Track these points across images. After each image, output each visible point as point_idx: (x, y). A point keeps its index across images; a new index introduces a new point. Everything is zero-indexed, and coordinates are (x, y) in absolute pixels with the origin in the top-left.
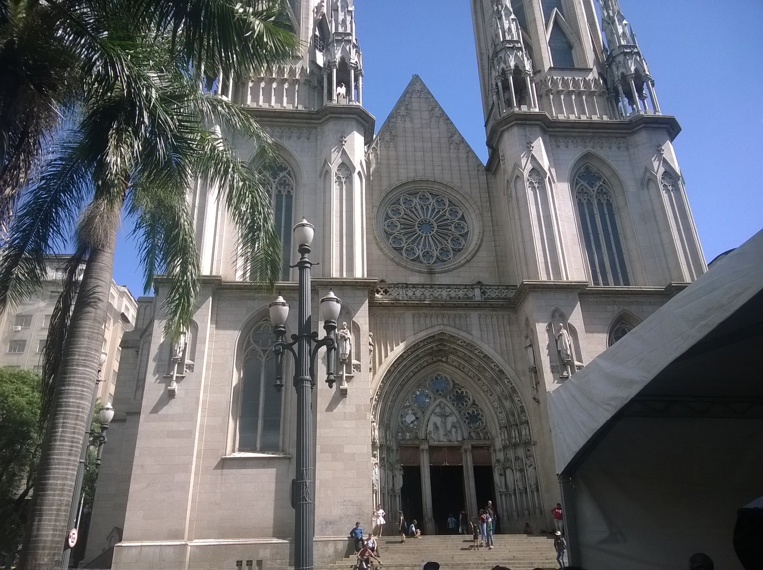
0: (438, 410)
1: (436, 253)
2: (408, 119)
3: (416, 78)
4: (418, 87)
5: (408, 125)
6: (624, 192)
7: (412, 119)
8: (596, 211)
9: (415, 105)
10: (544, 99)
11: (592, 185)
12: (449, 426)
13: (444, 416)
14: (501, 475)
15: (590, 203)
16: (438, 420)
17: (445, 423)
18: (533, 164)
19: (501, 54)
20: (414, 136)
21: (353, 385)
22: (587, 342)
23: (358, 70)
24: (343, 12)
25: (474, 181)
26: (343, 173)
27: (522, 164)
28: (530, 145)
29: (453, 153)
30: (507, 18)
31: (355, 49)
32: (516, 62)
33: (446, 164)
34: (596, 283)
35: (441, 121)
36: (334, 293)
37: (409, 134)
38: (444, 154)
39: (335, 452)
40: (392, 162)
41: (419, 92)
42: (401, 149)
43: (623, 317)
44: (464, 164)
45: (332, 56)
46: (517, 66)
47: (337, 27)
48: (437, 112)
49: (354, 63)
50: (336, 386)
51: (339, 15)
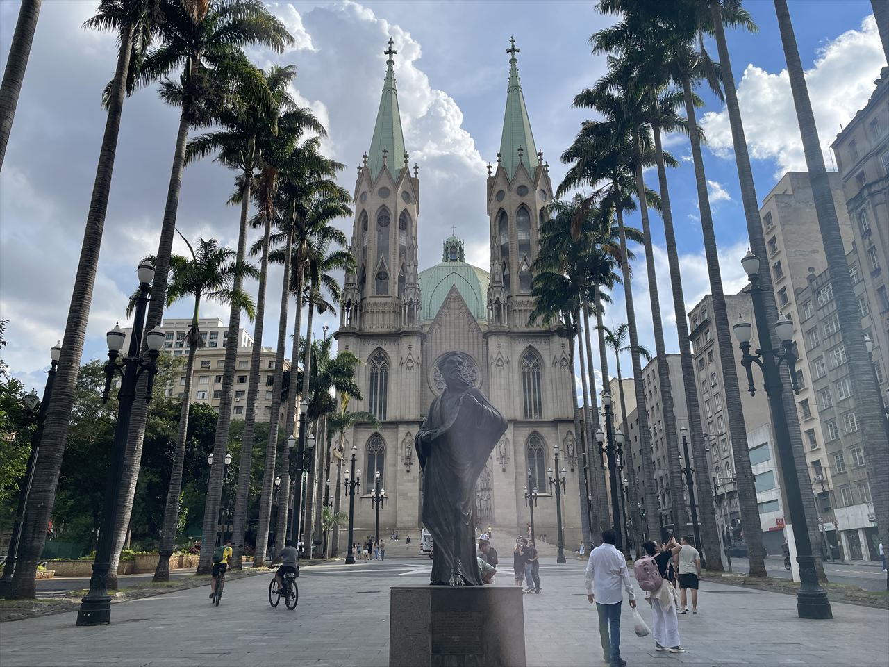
2: (448, 315)
3: (454, 289)
4: (454, 294)
5: (448, 318)
6: (544, 367)
8: (531, 377)
9: (452, 306)
10: (511, 315)
11: (531, 362)
15: (529, 372)
18: (499, 356)
19: (491, 289)
20: (450, 326)
21: (412, 468)
22: (514, 446)
23: (419, 305)
24: (412, 267)
25: (480, 351)
26: (410, 364)
27: (495, 356)
28: (499, 346)
29: (470, 335)
30: (496, 266)
31: (417, 290)
32: (497, 295)
33: (466, 341)
34: (526, 415)
35: (465, 314)
36: (405, 426)
37: (448, 324)
38: (466, 336)
39: (405, 496)
40: (439, 341)
41: (455, 298)
42: (443, 333)
43: (535, 433)
44: (475, 341)
45: (406, 299)
46: (497, 298)
47: (408, 278)
48: (463, 310)
49: (416, 301)
50: (405, 469)
51: (410, 269)
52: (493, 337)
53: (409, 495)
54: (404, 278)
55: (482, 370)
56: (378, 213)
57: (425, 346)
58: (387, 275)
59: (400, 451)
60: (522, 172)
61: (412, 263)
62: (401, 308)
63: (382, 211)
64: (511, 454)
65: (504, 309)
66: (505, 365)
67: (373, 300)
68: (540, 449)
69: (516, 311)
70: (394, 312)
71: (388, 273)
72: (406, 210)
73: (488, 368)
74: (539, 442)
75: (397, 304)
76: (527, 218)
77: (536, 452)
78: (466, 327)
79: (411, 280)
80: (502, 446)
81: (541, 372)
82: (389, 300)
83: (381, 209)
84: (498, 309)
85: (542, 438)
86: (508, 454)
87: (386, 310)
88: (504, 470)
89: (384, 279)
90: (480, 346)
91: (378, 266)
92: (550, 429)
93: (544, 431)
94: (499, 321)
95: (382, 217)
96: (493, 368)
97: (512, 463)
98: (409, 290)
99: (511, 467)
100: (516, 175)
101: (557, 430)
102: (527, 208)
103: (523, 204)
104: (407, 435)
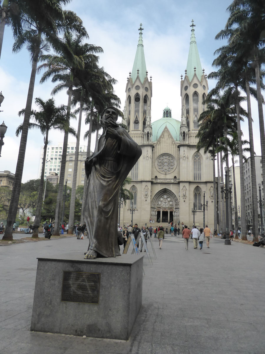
0: (164, 202)
1: (167, 169)
3: (166, 128)
4: (166, 130)
5: (163, 140)
6: (203, 160)
7: (164, 139)
8: (197, 164)
9: (165, 135)
10: (190, 138)
11: (197, 158)
12: (166, 205)
13: (165, 203)
15: (196, 162)
16: (164, 203)
17: (165, 204)
18: (184, 155)
19: (181, 128)
20: (164, 143)
21: (147, 199)
22: (189, 192)
23: (151, 134)
24: (149, 118)
25: (176, 153)
26: (147, 158)
27: (182, 156)
28: (184, 151)
29: (172, 146)
30: (184, 118)
31: (151, 128)
32: (184, 130)
33: (171, 149)
34: (194, 179)
35: (171, 138)
36: (145, 183)
37: (163, 142)
38: (171, 147)
39: (144, 210)
40: (159, 149)
41: (166, 131)
42: (161, 146)
43: (198, 186)
44: (174, 149)
45: (146, 131)
46: (184, 131)
47: (147, 123)
48: (170, 136)
49: (150, 132)
50: (145, 199)
51: (148, 119)
52: (182, 147)
53: (146, 209)
54: (145, 123)
55: (177, 161)
56: (135, 96)
57: (154, 151)
58: (138, 121)
59: (143, 193)
60: (195, 78)
61: (149, 117)
62: (144, 135)
63: (137, 95)
64: (187, 195)
65: (187, 136)
66: (187, 159)
67: (133, 132)
68: (199, 193)
69: (191, 136)
70: (141, 137)
71: (139, 121)
72: (146, 95)
73: (179, 160)
74: (199, 190)
75: (142, 134)
76: (197, 98)
77: (198, 194)
78: (171, 143)
79: (148, 124)
80: (184, 191)
81: (201, 162)
82: (139, 132)
83: (137, 94)
84: (184, 136)
85: (201, 189)
86: (186, 195)
87: (138, 136)
88: (184, 201)
89: (137, 123)
90: (176, 151)
91: (135, 118)
92: (204, 185)
93: (201, 186)
94: (185, 141)
95: (137, 98)
96: (181, 160)
97: (188, 198)
98: (147, 128)
99: (187, 200)
100: (193, 79)
101: (207, 185)
102: (197, 94)
103: (196, 91)
104: (146, 186)
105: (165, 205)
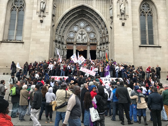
12: (83, 38)
13: (82, 34)
14: (98, 52)
16: (80, 36)
21: (45, 20)
22: (132, 7)
39: (37, 41)
50: (39, 19)
53: (41, 40)
59: (35, 6)
64: (129, 12)
68: (150, 12)
74: (149, 7)
77: (147, 15)
86: (126, 13)
88: (123, 24)
97: (129, 19)
105: (81, 40)
